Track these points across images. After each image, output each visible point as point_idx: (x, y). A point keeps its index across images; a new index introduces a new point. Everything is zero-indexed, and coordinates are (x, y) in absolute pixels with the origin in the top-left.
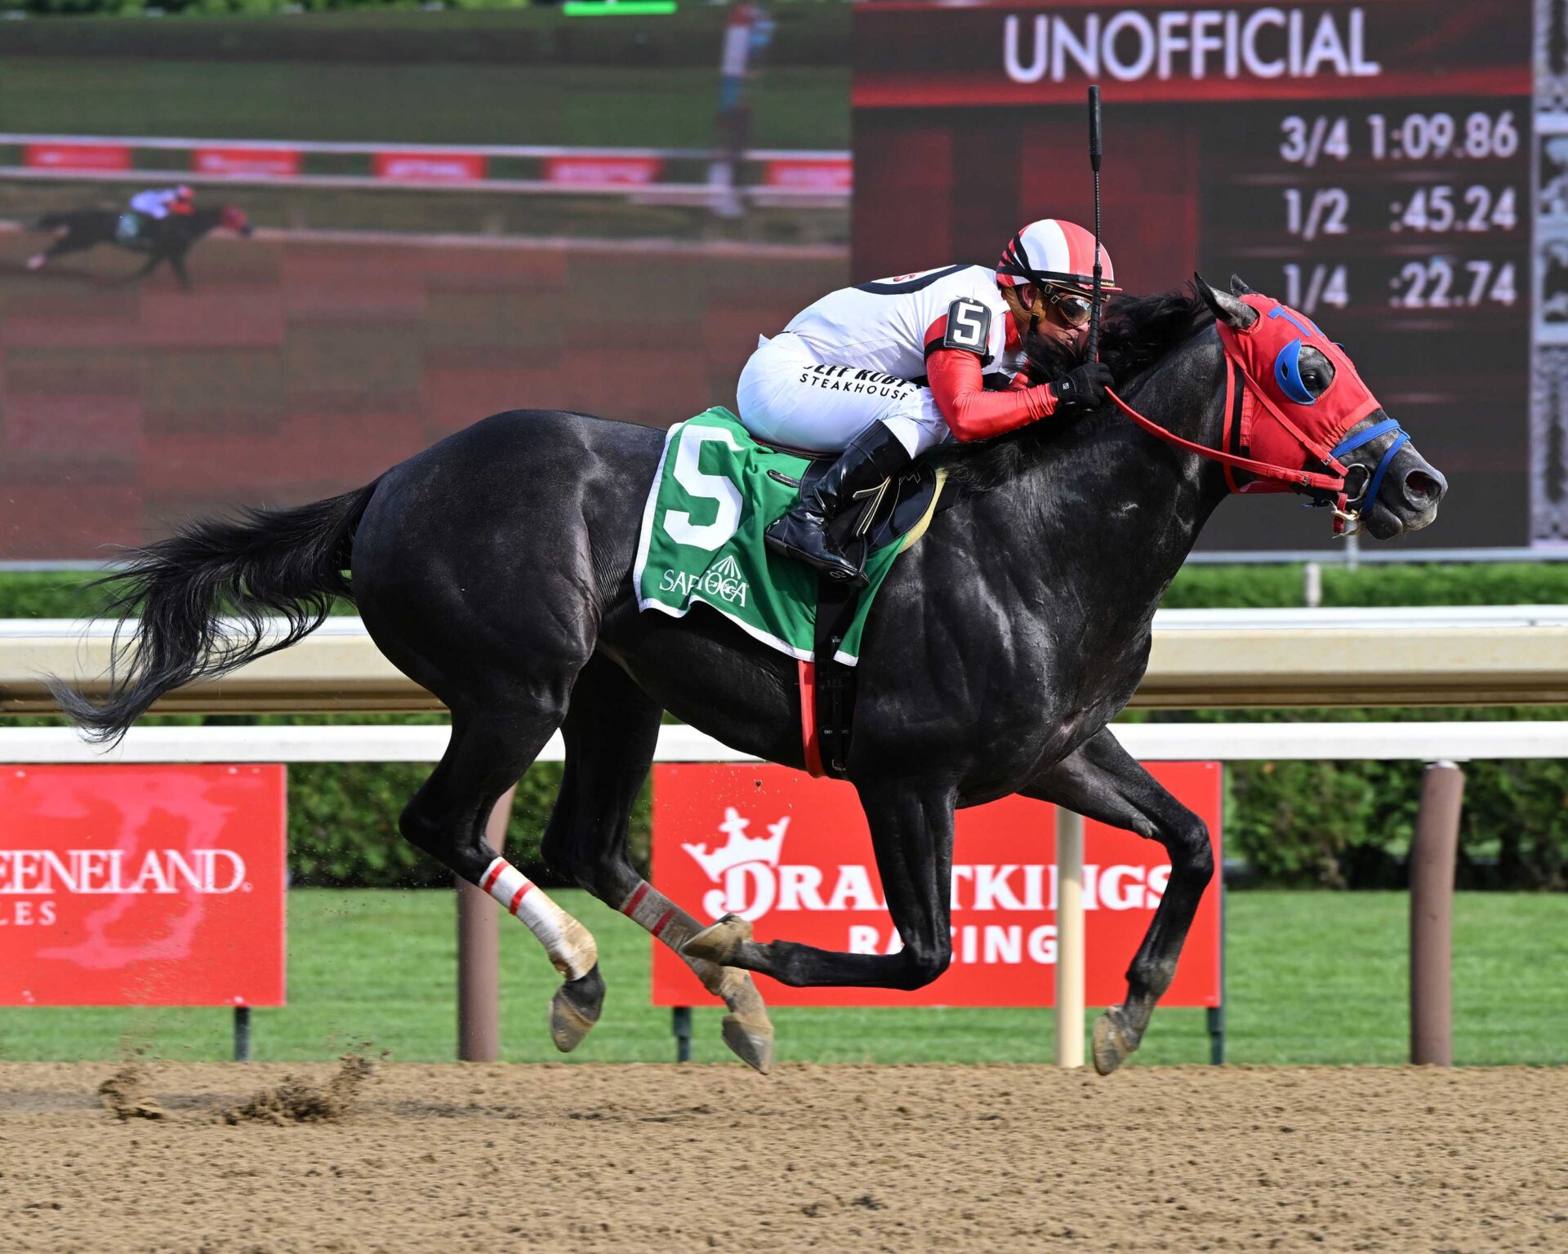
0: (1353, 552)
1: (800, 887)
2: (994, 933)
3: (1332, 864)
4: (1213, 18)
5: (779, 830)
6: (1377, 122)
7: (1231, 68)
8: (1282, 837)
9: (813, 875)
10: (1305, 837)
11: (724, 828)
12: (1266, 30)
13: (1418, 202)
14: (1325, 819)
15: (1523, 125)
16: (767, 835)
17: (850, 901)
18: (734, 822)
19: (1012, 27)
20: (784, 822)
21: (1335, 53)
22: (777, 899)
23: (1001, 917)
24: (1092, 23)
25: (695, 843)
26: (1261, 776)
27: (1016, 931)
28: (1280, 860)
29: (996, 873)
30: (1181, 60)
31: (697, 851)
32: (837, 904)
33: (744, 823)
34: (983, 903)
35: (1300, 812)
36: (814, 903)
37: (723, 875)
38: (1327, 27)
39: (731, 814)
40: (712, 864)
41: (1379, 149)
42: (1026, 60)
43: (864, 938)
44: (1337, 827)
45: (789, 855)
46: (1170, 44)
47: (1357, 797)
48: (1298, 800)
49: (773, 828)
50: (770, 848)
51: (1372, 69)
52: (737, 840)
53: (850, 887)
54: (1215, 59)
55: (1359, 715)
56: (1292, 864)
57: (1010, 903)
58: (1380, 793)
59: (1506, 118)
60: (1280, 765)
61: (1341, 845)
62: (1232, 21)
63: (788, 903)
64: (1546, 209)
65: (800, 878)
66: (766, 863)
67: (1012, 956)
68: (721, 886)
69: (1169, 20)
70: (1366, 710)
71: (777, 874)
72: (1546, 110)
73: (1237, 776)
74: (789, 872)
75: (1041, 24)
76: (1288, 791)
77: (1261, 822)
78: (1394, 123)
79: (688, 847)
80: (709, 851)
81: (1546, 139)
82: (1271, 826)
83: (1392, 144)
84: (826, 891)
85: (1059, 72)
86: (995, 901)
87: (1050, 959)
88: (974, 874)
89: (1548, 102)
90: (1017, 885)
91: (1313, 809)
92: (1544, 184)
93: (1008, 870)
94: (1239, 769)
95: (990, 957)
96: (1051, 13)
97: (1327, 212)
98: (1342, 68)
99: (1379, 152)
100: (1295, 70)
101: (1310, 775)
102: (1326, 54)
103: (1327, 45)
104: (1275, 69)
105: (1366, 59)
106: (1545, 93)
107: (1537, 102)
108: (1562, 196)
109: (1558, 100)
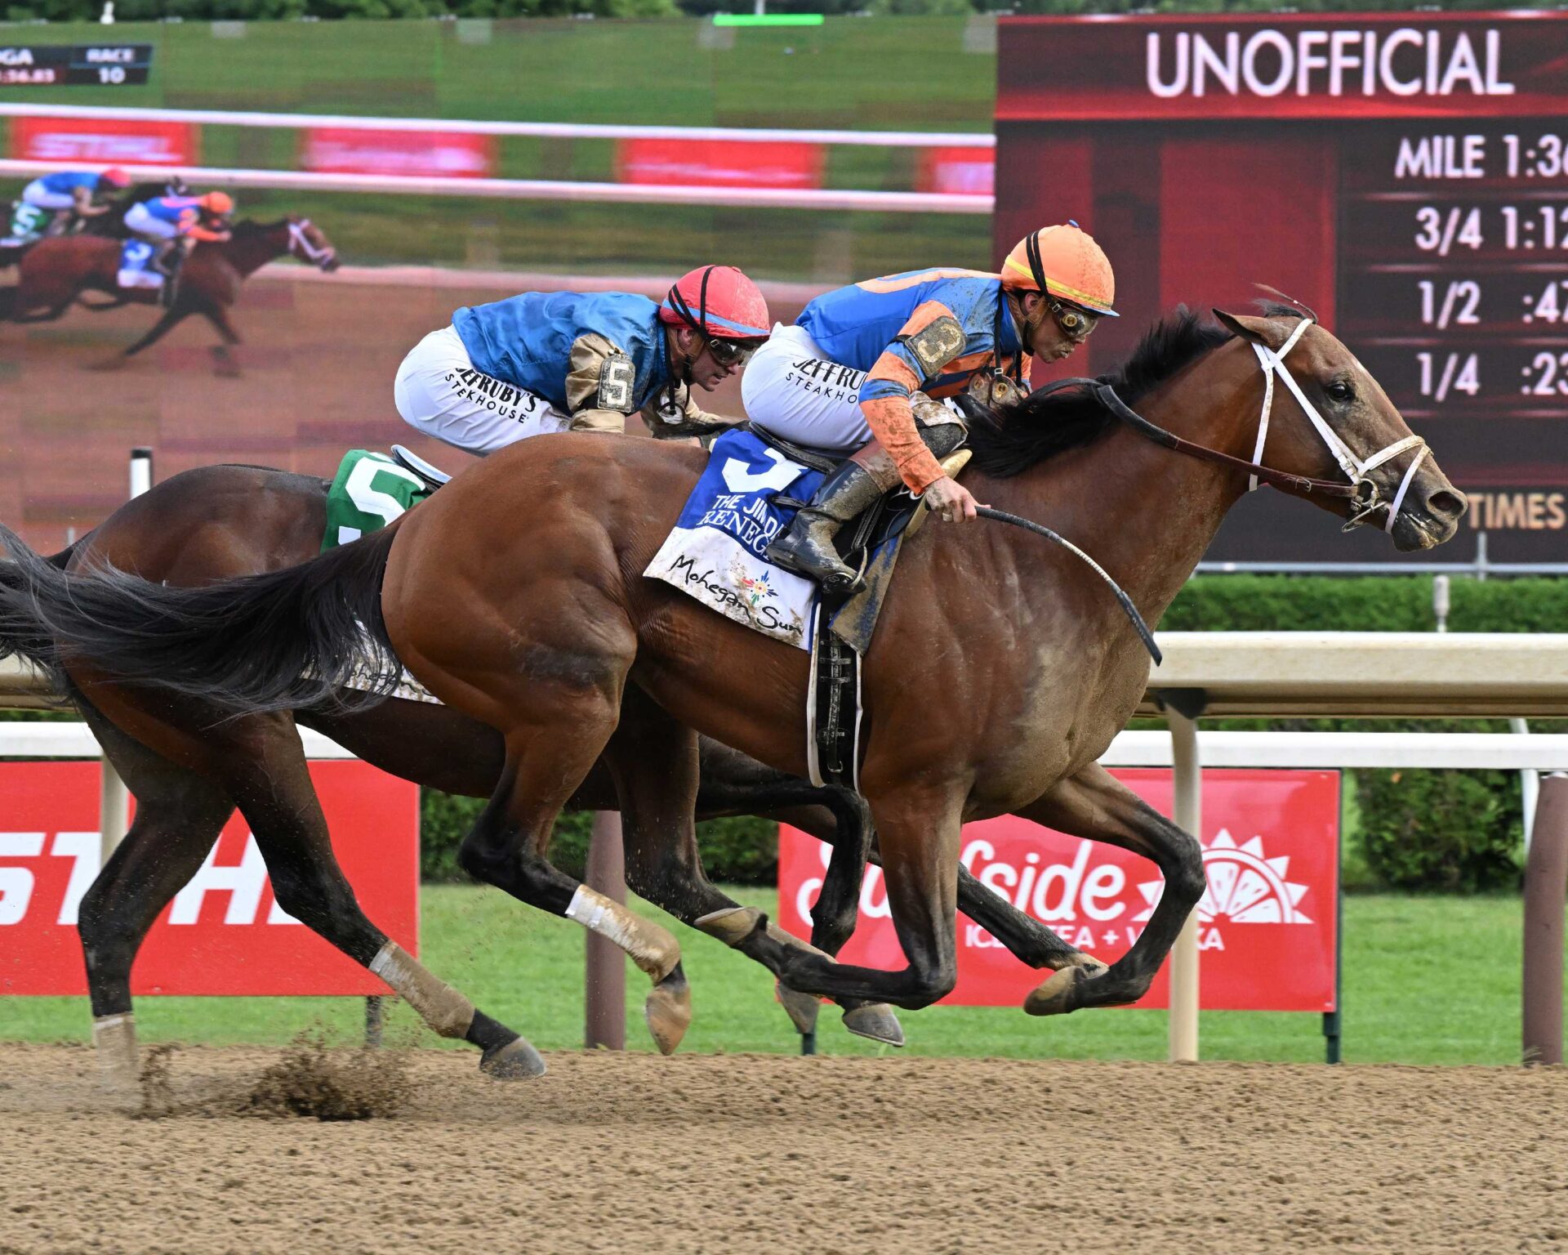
0: (1482, 564)
3: (1454, 870)
4: (1353, 37)
6: (1512, 141)
7: (1369, 88)
8: (1408, 844)
10: (1427, 842)
12: (1404, 47)
14: (1449, 826)
19: (1153, 41)
21: (1471, 73)
24: (1233, 39)
26: (1388, 784)
28: (1402, 865)
30: (1319, 77)
35: (1425, 820)
38: (1463, 47)
42: (1168, 77)
44: (1460, 835)
46: (1308, 62)
47: (1480, 806)
48: (1423, 807)
51: (1507, 89)
54: (1352, 77)
55: (1483, 725)
56: (1415, 869)
60: (1407, 773)
61: (1464, 853)
62: (1371, 38)
69: (1307, 38)
70: (1490, 721)
73: (1362, 783)
75: (1182, 40)
76: (1413, 796)
77: (1386, 829)
82: (1395, 832)
83: (1524, 163)
85: (1199, 89)
91: (1437, 816)
94: (1364, 776)
96: (1191, 30)
98: (1477, 88)
99: (1513, 170)
100: (1431, 89)
101: (1435, 783)
102: (1462, 73)
103: (1463, 64)
104: (1412, 88)
105: (1502, 79)
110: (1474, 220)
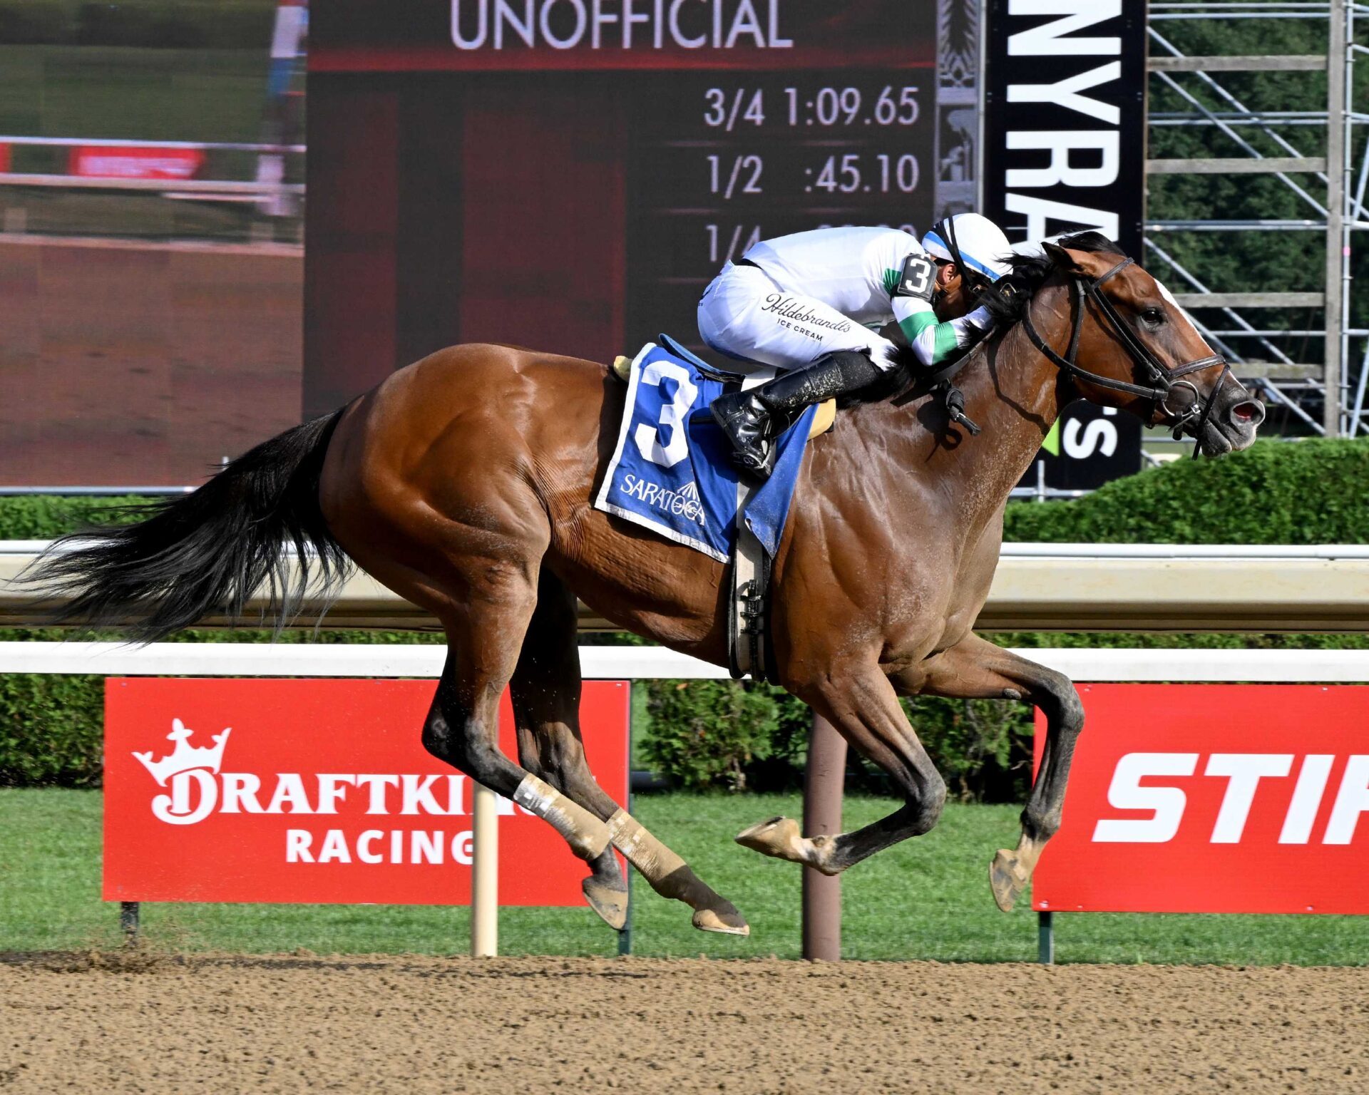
1: (240, 792)
2: (419, 837)
3: (740, 776)
5: (221, 740)
6: (792, 92)
7: (658, 40)
8: (694, 750)
9: (253, 782)
10: (715, 752)
11: (171, 737)
12: (691, 7)
13: (829, 167)
14: (733, 734)
15: (926, 97)
16: (211, 745)
17: (287, 805)
18: (179, 732)
20: (227, 732)
21: (754, 28)
22: (219, 802)
23: (425, 821)
25: (143, 752)
26: (675, 693)
27: (439, 835)
28: (693, 772)
29: (420, 782)
30: (612, 32)
31: (145, 758)
32: (275, 808)
33: (189, 732)
34: (409, 809)
35: (710, 728)
36: (253, 807)
37: (169, 781)
38: (746, 5)
39: (177, 724)
40: (160, 771)
41: (793, 117)
42: (469, 34)
43: (299, 840)
44: (745, 742)
45: (230, 764)
46: (602, 18)
47: (763, 714)
48: (710, 717)
49: (216, 738)
50: (213, 757)
51: (787, 43)
52: (183, 748)
53: (287, 793)
54: (643, 32)
56: (703, 776)
57: (434, 808)
58: (784, 710)
59: (909, 89)
60: (695, 684)
61: (748, 758)
63: (230, 807)
64: (947, 176)
65: (241, 785)
66: (209, 770)
67: (436, 857)
68: (168, 791)
71: (219, 781)
72: (947, 83)
73: (652, 694)
74: (230, 779)
76: (700, 708)
77: (675, 736)
78: (807, 94)
79: (137, 755)
80: (156, 759)
81: (947, 109)
82: (684, 740)
83: (803, 112)
84: (264, 796)
85: (498, 44)
86: (420, 806)
87: (468, 861)
88: (401, 781)
89: (950, 76)
90: (441, 793)
91: (722, 725)
92: (944, 154)
93: (431, 779)
94: (654, 687)
95: (416, 859)
97: (745, 174)
98: (760, 43)
99: (793, 120)
100: (717, 43)
101: (721, 694)
102: (745, 29)
103: (746, 21)
104: (699, 42)
105: (781, 36)
106: (946, 69)
107: (939, 76)
108: (961, 163)
109: (958, 74)
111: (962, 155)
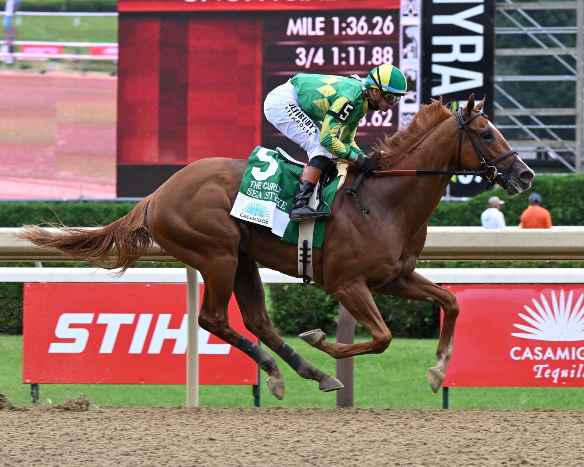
6: (336, 19)
8: (292, 316)
10: (300, 315)
15: (396, 21)
41: (336, 31)
47: (322, 300)
59: (389, 18)
64: (405, 57)
72: (406, 15)
73: (272, 290)
76: (294, 296)
77: (283, 309)
81: (405, 27)
82: (286, 311)
83: (341, 29)
89: (407, 12)
92: (405, 46)
94: (273, 287)
106: (405, 8)
107: (402, 12)
108: (412, 51)
109: (411, 11)
110: (320, 52)
111: (412, 48)
